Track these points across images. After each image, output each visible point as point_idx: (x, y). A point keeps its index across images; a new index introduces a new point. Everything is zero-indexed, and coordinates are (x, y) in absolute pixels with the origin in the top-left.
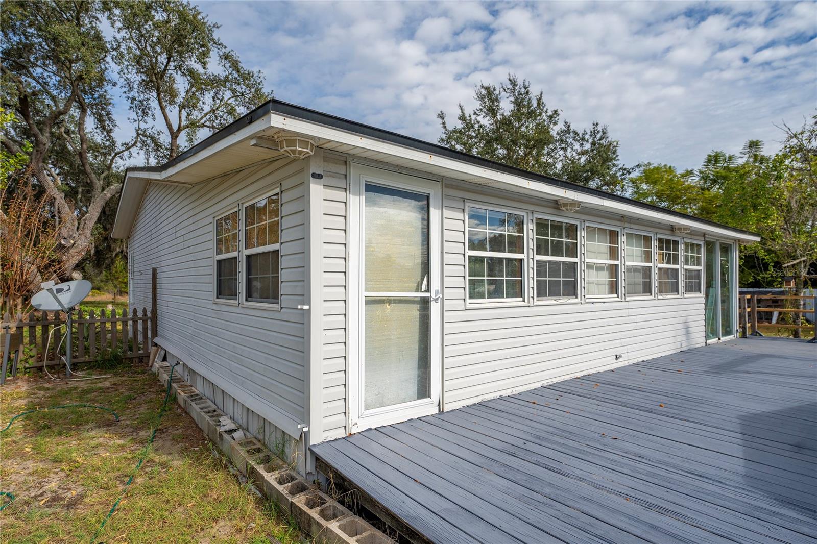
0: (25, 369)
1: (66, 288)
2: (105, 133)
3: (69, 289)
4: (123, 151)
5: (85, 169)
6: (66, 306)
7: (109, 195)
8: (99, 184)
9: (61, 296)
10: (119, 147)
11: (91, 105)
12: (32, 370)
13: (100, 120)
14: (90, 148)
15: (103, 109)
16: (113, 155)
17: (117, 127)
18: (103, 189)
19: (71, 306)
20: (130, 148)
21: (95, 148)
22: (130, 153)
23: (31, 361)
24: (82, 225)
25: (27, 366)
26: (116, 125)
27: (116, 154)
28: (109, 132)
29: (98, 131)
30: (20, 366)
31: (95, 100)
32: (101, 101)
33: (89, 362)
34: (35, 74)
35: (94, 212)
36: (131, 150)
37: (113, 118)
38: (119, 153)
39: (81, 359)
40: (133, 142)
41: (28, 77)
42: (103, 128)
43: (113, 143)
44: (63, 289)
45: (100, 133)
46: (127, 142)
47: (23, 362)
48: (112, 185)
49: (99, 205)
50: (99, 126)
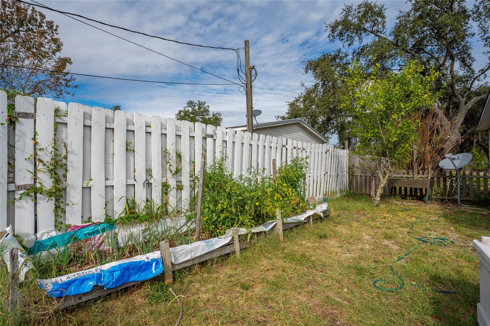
0: (436, 199)
1: (457, 158)
2: (467, 68)
3: (459, 158)
4: (480, 75)
5: (454, 94)
6: (458, 167)
7: (470, 106)
8: (463, 100)
9: (455, 162)
10: (477, 73)
11: (457, 55)
12: (439, 200)
13: (463, 61)
14: (457, 81)
15: (465, 53)
16: (472, 80)
17: (475, 61)
18: (466, 103)
19: (460, 167)
20: (484, 72)
21: (460, 80)
22: (486, 75)
23: (438, 195)
24: (453, 127)
25: (436, 197)
26: (474, 61)
27: (475, 79)
28: (469, 67)
29: (462, 68)
30: (433, 197)
31: (459, 50)
32: (463, 49)
33: (470, 201)
34: (427, 51)
35: (460, 118)
36: (486, 73)
37: (472, 56)
38: (477, 77)
39: (465, 199)
40: (487, 67)
41: (424, 53)
42: (466, 65)
43: (473, 72)
44: (455, 158)
45: (463, 69)
46: (483, 68)
47: (434, 195)
48: (472, 99)
49: (464, 113)
50: (462, 65)
